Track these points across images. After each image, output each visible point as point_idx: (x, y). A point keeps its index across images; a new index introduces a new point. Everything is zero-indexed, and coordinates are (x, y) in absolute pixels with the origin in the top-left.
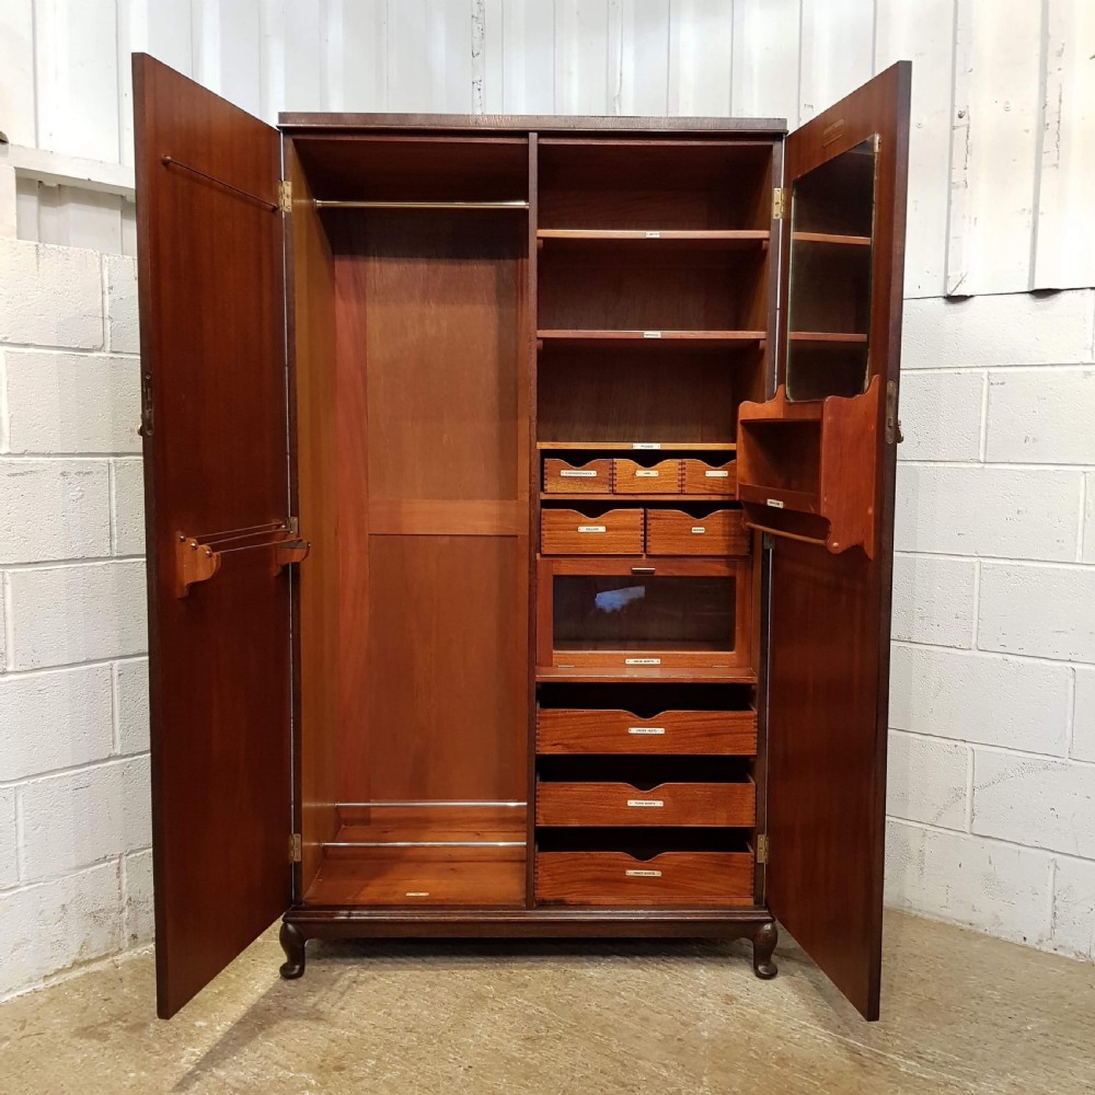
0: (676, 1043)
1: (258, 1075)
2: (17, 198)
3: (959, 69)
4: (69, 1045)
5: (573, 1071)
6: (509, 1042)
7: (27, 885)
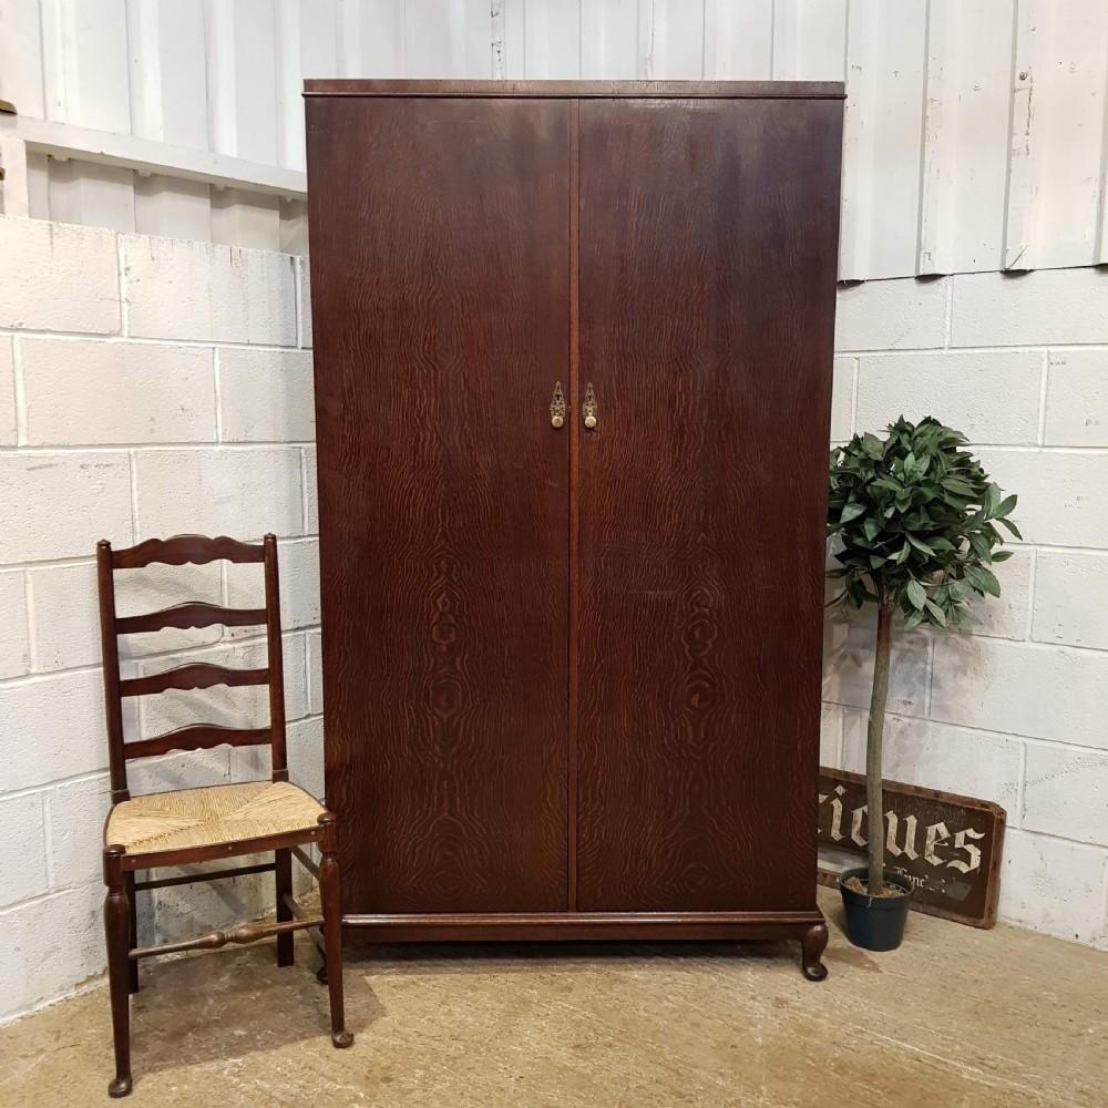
0: (730, 1050)
1: (304, 1087)
2: (28, 174)
3: (1021, 27)
5: (628, 1080)
6: (559, 1050)
7: (57, 892)
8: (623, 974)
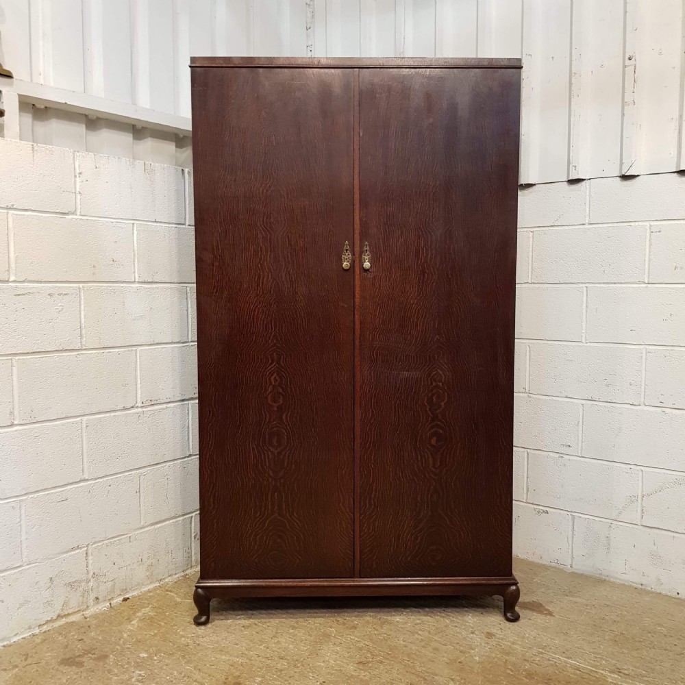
0: (458, 665)
2: (20, 115)
3: (629, 29)
4: (57, 670)
6: (348, 665)
7: (28, 565)
8: (389, 618)
